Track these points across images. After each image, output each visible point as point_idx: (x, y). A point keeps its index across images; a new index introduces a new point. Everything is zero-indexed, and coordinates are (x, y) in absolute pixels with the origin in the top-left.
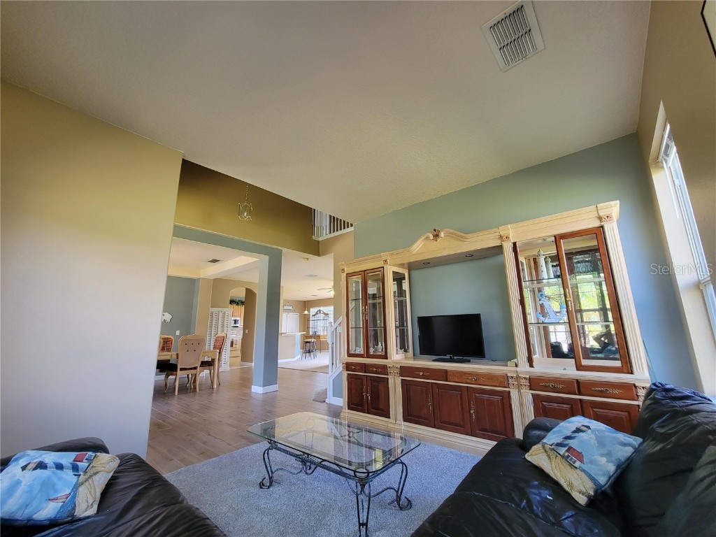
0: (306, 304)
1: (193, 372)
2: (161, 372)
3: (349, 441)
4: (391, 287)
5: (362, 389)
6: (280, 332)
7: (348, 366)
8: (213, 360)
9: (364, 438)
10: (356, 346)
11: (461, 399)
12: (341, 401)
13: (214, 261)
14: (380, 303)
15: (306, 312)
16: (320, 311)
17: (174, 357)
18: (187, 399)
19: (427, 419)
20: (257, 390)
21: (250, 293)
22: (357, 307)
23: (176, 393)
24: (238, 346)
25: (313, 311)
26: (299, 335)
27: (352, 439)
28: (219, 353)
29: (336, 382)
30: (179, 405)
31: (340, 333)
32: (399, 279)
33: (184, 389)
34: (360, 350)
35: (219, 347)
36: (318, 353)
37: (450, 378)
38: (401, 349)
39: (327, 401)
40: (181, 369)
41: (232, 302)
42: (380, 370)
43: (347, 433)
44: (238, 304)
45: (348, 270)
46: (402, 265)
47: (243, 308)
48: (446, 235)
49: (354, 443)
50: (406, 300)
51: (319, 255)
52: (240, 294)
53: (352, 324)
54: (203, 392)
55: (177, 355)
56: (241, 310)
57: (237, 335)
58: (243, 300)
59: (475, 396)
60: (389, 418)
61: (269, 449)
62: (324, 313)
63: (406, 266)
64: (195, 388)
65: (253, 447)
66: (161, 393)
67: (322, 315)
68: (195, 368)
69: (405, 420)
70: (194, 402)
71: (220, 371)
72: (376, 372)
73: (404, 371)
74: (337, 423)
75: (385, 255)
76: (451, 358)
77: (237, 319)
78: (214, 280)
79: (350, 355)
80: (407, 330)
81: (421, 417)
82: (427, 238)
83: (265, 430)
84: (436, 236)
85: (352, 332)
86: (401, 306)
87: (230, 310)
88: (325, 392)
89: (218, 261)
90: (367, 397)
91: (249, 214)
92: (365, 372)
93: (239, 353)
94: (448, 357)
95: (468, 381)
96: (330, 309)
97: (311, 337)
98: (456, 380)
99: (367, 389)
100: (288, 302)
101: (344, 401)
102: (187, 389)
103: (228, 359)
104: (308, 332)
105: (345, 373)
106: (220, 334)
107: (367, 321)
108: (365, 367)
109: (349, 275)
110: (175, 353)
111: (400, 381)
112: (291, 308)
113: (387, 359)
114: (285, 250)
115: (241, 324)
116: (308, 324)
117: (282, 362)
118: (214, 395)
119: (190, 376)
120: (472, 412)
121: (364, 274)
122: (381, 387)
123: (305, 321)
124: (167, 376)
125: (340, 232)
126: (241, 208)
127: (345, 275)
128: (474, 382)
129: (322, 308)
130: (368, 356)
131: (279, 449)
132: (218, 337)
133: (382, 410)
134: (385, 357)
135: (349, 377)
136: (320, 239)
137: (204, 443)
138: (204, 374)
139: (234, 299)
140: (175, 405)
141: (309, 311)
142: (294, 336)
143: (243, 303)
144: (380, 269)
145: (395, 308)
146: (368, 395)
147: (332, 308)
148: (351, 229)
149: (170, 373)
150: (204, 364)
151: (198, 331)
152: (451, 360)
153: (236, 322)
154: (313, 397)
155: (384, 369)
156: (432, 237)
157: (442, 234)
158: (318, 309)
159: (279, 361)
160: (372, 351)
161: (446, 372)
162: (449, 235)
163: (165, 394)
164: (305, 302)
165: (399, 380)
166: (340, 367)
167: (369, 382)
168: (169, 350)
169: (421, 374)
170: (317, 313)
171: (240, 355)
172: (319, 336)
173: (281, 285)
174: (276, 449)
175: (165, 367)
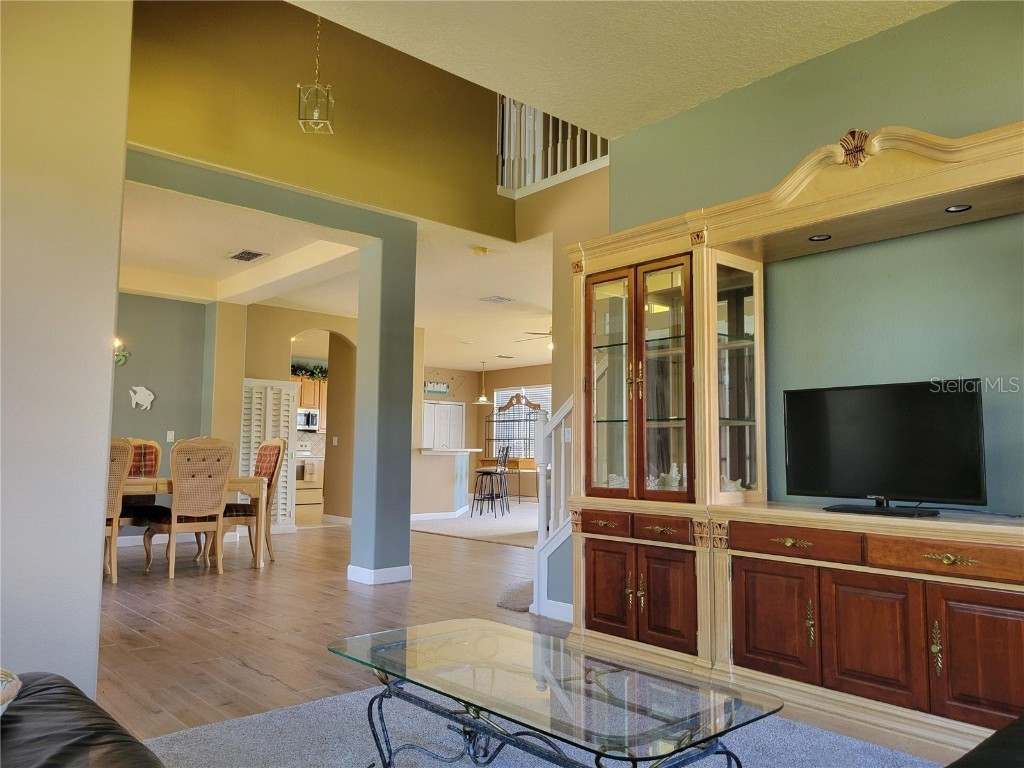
0: (482, 380)
1: (209, 526)
2: (135, 523)
3: (588, 694)
4: (711, 319)
5: (624, 578)
6: (414, 445)
7: (588, 521)
8: (255, 502)
9: (626, 688)
10: (611, 471)
11: (905, 615)
12: (569, 611)
13: (247, 256)
14: (678, 357)
15: (483, 399)
16: (518, 397)
17: (163, 488)
18: (195, 589)
19: (801, 663)
20: (361, 575)
21: (340, 346)
22: (613, 370)
23: (172, 575)
24: (317, 477)
25: (500, 397)
26: (463, 457)
27: (594, 688)
28: (269, 485)
29: (557, 562)
30: (175, 598)
31: (568, 445)
32: (734, 289)
33: (189, 567)
34: (621, 481)
35: (269, 470)
36: (513, 503)
37: (872, 555)
38: (733, 478)
39: (533, 608)
40: (181, 519)
41: (297, 370)
42: (672, 531)
43: (582, 671)
44: (312, 374)
45: (589, 266)
46: (743, 247)
47: (325, 385)
48: (887, 144)
49: (599, 697)
50: (752, 349)
51: (513, 238)
52: (316, 349)
53: (600, 410)
54: (234, 576)
55: (170, 484)
56: (319, 389)
57: (311, 452)
58: (325, 365)
59: (947, 606)
60: (695, 653)
61: (382, 696)
62: (528, 404)
63: (757, 248)
64: (214, 566)
65: (349, 698)
66: (136, 573)
67: (524, 409)
68: (213, 518)
69: (740, 660)
70: (215, 595)
71: (272, 532)
72: (662, 537)
73: (740, 533)
74: (557, 648)
75: (696, 219)
76: (879, 503)
77: (312, 411)
78: (248, 306)
79: (592, 492)
80: (753, 429)
81: (784, 657)
82: (828, 160)
83: (374, 650)
84: (856, 152)
85: (600, 433)
86: (738, 365)
87: (293, 386)
88: (527, 591)
89: (256, 255)
90: (637, 600)
91: (326, 114)
92: (633, 536)
93: (318, 496)
94: (870, 502)
95: (930, 566)
96: (542, 394)
97: (495, 462)
98: (893, 562)
99: (637, 578)
100: (435, 373)
101: (575, 609)
102: (197, 568)
103: (291, 508)
104: (488, 449)
105: (581, 538)
106: (270, 441)
107: (640, 403)
108: (632, 524)
109: (593, 280)
110: (164, 480)
111: (729, 560)
112: (443, 388)
113: (692, 500)
114: (424, 225)
115: (321, 425)
116: (489, 430)
117: (420, 519)
118: (260, 583)
119: (203, 536)
120: (935, 649)
121: (636, 273)
122: (676, 576)
123: (480, 423)
124: (149, 535)
125: (571, 173)
126: (304, 99)
127: (583, 278)
128: (944, 570)
129: (523, 391)
130: (643, 495)
131: (408, 697)
132: (265, 448)
133: (678, 633)
134: (690, 497)
135: (591, 547)
136: (518, 195)
137: (234, 681)
138: (235, 536)
139: (303, 362)
140: (169, 600)
141: (490, 398)
142: (451, 458)
143: (324, 372)
144: (682, 259)
145: (721, 369)
146: (639, 594)
147: (546, 391)
148: (602, 162)
149: (154, 526)
150: (232, 510)
151: (218, 429)
152: (880, 510)
153: (309, 419)
154: (498, 598)
155: (683, 528)
156: (840, 154)
157: (875, 145)
158: (512, 392)
159: (414, 517)
160: (652, 484)
161: (863, 539)
162: (895, 144)
163: (145, 574)
164: (479, 374)
165: (725, 557)
166: (566, 528)
167: (643, 562)
168: (150, 473)
169: (789, 543)
170: (510, 404)
171: (321, 500)
172: (515, 463)
173: (417, 324)
174: (398, 695)
175: (143, 513)
